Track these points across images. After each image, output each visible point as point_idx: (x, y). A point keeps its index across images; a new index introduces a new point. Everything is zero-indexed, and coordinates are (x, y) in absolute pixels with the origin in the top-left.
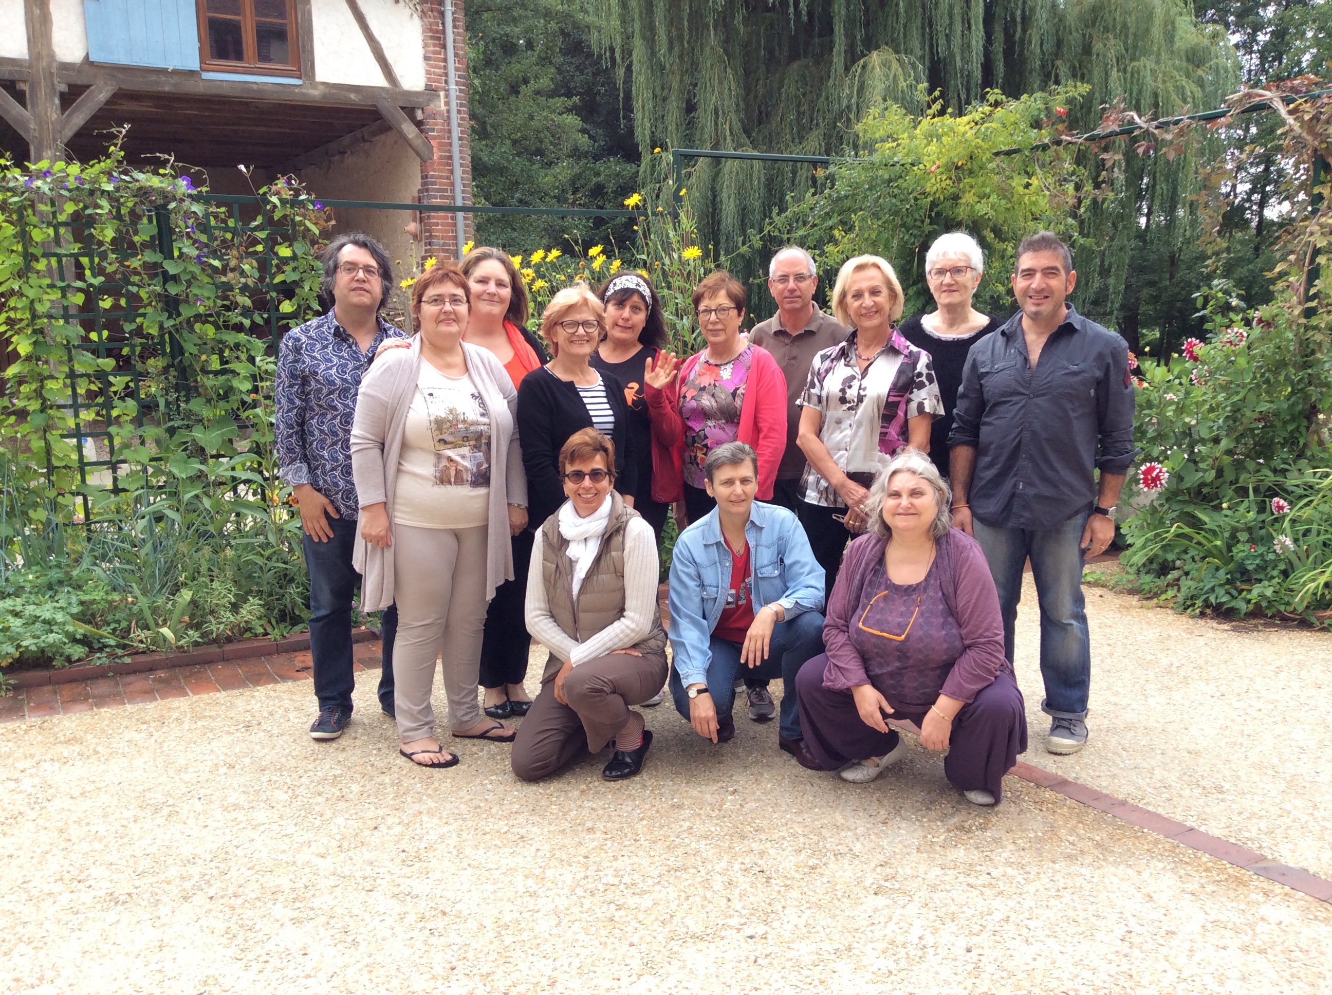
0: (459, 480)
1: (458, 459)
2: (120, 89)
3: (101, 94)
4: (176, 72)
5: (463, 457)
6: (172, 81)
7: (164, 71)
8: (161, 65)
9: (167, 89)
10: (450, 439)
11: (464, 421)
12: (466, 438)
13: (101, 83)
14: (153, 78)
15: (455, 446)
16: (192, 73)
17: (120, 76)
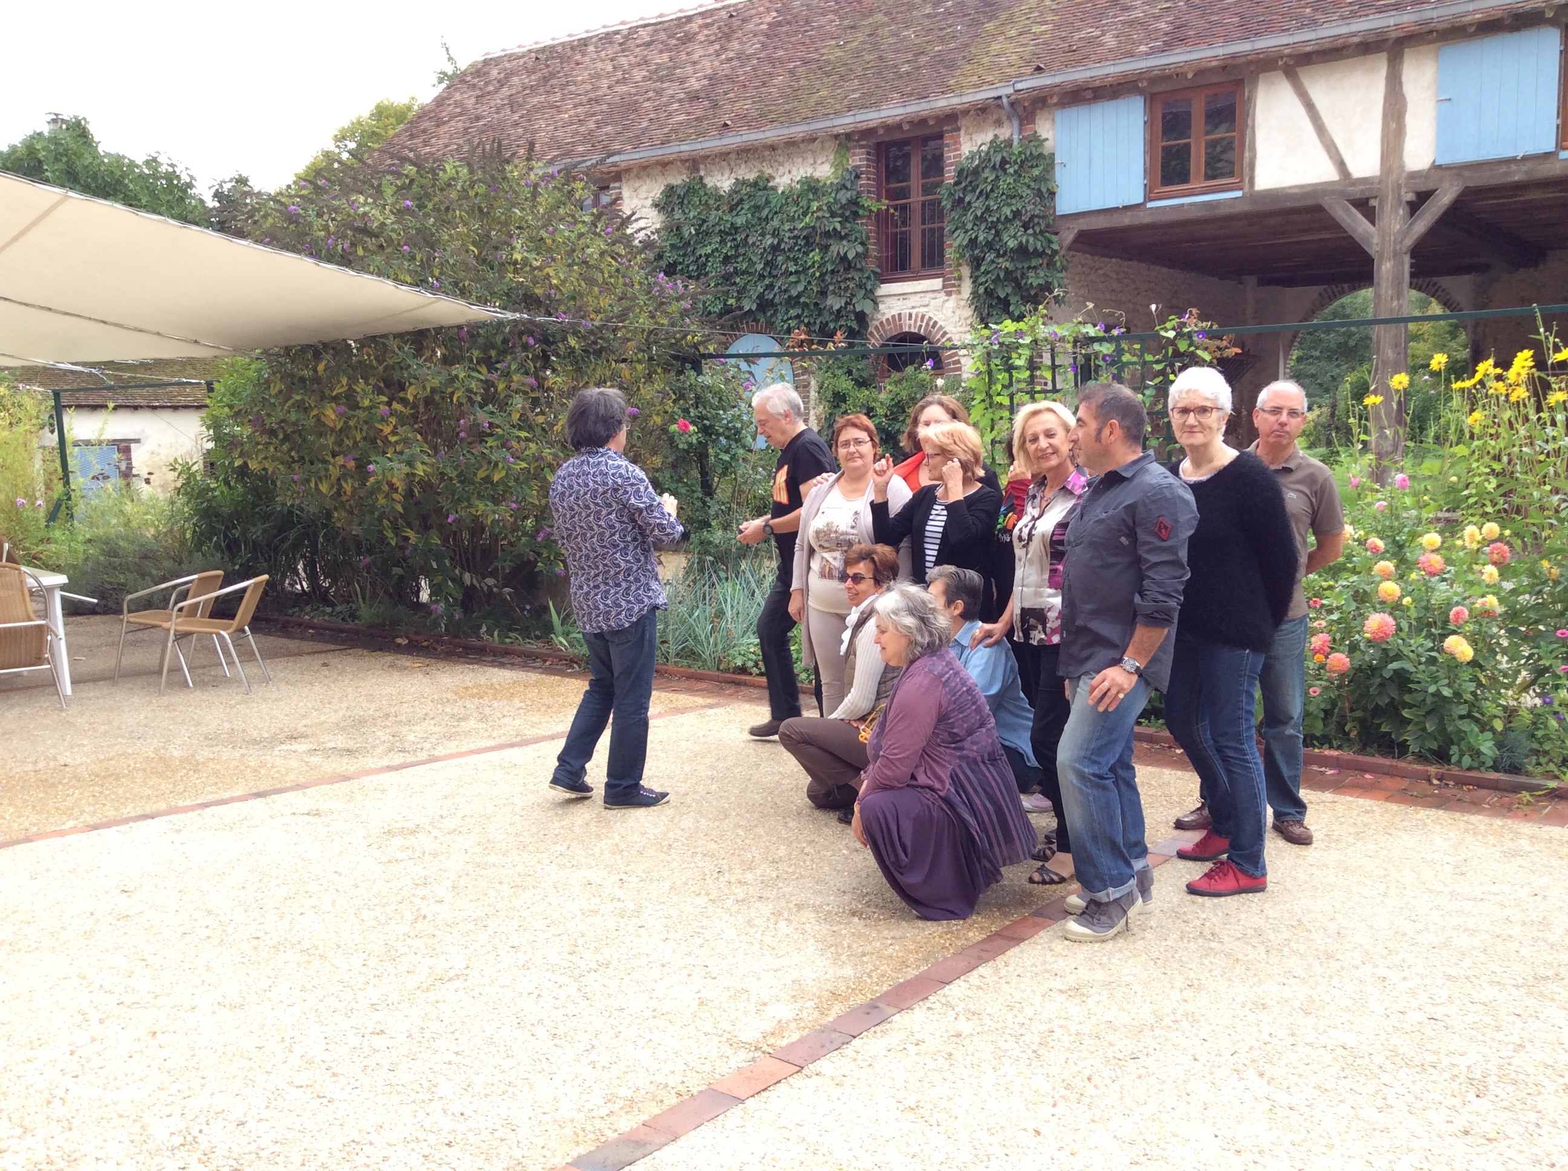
0: (831, 576)
1: (831, 560)
2: (1467, 188)
3: (1445, 197)
4: (1525, 159)
5: (835, 559)
6: (1524, 168)
7: (1513, 160)
8: (1509, 154)
9: (1516, 178)
10: (826, 545)
11: (836, 532)
12: (839, 545)
13: (1446, 185)
14: (1504, 169)
15: (831, 550)
16: (1547, 155)
17: (1467, 174)
